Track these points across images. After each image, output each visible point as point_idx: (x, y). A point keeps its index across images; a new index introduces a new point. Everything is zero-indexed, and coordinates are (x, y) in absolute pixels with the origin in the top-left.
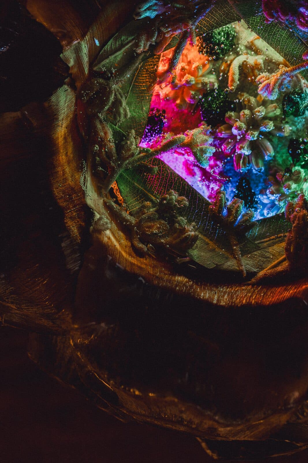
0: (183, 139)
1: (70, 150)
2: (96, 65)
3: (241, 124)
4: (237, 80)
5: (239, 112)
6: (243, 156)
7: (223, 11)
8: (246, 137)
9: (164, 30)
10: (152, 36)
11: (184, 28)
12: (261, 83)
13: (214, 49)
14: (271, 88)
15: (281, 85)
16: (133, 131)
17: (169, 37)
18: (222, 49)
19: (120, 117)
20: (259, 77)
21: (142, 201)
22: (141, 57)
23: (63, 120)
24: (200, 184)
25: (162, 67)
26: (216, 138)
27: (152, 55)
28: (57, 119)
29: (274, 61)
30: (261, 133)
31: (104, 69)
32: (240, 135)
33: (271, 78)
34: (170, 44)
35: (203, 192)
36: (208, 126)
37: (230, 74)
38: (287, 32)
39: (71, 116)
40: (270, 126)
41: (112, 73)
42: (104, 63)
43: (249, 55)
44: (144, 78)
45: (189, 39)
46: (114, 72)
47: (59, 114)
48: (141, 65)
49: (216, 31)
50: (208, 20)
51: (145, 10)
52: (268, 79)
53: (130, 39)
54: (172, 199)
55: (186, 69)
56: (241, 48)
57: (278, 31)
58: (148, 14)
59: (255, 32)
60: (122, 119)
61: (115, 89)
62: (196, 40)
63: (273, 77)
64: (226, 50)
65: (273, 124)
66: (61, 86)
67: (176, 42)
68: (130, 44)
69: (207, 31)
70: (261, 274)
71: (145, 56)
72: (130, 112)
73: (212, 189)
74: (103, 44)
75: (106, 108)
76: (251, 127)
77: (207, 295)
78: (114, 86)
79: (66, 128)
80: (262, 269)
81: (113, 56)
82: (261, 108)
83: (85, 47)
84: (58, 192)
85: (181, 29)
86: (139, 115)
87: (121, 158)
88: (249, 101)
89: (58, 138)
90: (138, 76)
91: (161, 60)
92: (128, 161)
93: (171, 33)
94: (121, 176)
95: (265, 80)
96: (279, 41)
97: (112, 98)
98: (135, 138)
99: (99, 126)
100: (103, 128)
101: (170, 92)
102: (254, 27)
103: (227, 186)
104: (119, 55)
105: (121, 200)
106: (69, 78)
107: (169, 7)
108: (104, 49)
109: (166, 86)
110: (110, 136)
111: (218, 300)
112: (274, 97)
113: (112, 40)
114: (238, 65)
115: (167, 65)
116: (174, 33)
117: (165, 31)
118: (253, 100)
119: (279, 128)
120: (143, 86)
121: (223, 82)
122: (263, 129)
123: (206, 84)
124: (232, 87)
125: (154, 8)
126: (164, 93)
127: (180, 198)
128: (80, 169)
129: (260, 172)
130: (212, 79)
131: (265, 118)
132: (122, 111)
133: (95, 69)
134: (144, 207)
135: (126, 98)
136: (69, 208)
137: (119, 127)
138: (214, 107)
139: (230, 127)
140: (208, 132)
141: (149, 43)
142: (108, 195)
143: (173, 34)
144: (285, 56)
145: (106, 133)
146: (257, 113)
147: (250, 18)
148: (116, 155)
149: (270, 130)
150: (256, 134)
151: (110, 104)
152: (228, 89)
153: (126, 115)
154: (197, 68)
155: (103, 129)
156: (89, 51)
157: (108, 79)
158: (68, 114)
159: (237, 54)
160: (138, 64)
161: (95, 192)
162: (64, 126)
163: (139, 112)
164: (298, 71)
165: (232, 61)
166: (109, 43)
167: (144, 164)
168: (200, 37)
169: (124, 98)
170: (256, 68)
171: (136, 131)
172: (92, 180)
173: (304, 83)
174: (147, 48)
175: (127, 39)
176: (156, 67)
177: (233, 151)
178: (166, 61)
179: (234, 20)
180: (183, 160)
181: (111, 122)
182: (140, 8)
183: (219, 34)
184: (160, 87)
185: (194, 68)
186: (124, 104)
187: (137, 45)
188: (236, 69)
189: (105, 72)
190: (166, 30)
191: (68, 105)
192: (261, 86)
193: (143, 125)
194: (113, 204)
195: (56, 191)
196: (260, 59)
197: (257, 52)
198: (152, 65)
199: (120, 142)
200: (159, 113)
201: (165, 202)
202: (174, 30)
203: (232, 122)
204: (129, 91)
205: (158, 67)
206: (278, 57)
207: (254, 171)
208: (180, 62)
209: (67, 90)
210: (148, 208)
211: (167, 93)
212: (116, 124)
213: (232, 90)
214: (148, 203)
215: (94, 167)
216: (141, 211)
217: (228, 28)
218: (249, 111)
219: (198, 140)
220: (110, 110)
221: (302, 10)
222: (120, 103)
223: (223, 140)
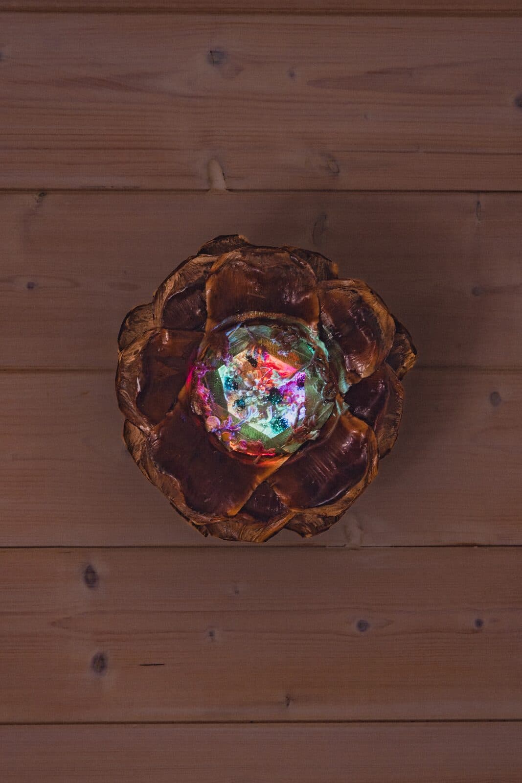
0: (287, 380)
2: (333, 405)
3: (262, 392)
4: (268, 411)
5: (264, 397)
6: (258, 378)
7: (281, 440)
8: (258, 387)
9: (305, 427)
10: (310, 423)
13: (282, 423)
14: (252, 411)
15: (248, 413)
16: (309, 379)
17: (302, 424)
18: (278, 423)
19: (317, 384)
20: (258, 415)
21: (299, 348)
22: (313, 412)
24: (275, 361)
25: (303, 410)
26: (272, 383)
27: (308, 414)
29: (253, 423)
30: (252, 390)
31: (328, 404)
32: (261, 387)
34: (301, 421)
35: (272, 358)
36: (276, 388)
37: (272, 413)
38: (250, 437)
39: (339, 380)
40: (248, 394)
41: (325, 403)
42: (329, 407)
43: (265, 423)
45: (293, 425)
47: (345, 381)
48: (312, 409)
49: (282, 431)
50: (287, 435)
52: (254, 415)
53: (320, 419)
54: (285, 352)
55: (292, 411)
56: (270, 425)
57: (254, 437)
58: (314, 433)
59: (265, 434)
60: (315, 384)
61: (322, 396)
62: (290, 425)
63: (252, 416)
64: (276, 423)
66: (346, 393)
67: (299, 423)
68: (319, 417)
69: (286, 430)
70: (238, 327)
71: (311, 414)
73: (269, 360)
74: (332, 415)
75: (324, 387)
76: (257, 391)
77: (260, 313)
78: (322, 398)
80: (237, 330)
81: (326, 410)
82: (254, 401)
83: (339, 412)
85: (297, 429)
87: (312, 366)
88: (261, 403)
90: (313, 404)
91: (304, 413)
92: (309, 365)
93: (302, 426)
94: (311, 358)
96: (253, 432)
97: (322, 392)
98: (308, 376)
99: (325, 378)
100: (323, 378)
101: (297, 399)
102: (265, 436)
103: (262, 362)
104: (323, 412)
105: (309, 347)
106: (344, 397)
107: (305, 437)
108: (331, 413)
109: (299, 402)
110: (319, 375)
111: (254, 313)
112: (249, 408)
114: (269, 417)
115: (301, 411)
116: (300, 427)
118: (259, 403)
119: (244, 393)
120: (310, 400)
121: (274, 409)
122: (251, 392)
123: (281, 406)
125: (312, 436)
126: (300, 398)
127: (282, 353)
129: (249, 372)
130: (280, 409)
131: (252, 397)
132: (317, 387)
133: (333, 403)
135: (316, 393)
137: (316, 380)
138: (275, 397)
139: (266, 389)
140: (276, 385)
141: (311, 420)
142: (315, 348)
144: (249, 426)
145: (322, 376)
146: (256, 398)
147: (268, 440)
148: (315, 367)
149: (248, 392)
150: (254, 389)
151: (322, 389)
152: (271, 406)
153: (314, 386)
154: (287, 413)
156: (337, 411)
157: (326, 400)
158: (341, 381)
159: (270, 422)
160: (314, 409)
161: (321, 348)
163: (309, 387)
164: (241, 421)
165: (272, 419)
166: (329, 416)
167: (301, 366)
168: (289, 427)
170: (261, 418)
173: (237, 416)
174: (311, 417)
176: (306, 410)
177: (262, 379)
178: (302, 413)
179: (275, 437)
181: (321, 381)
182: (318, 434)
183: (280, 430)
184: (302, 401)
186: (316, 390)
187: (315, 418)
191: (342, 385)
192: (257, 411)
193: (306, 382)
194: (312, 344)
196: (260, 422)
197: (262, 425)
198: (308, 410)
199: (314, 373)
201: (288, 350)
203: (266, 392)
204: (316, 396)
206: (251, 425)
207: (251, 372)
208: (296, 414)
209: (343, 391)
210: (295, 346)
212: (318, 381)
213: (269, 406)
215: (323, 359)
216: (298, 343)
217: (277, 434)
218: (260, 398)
219: (280, 381)
220: (322, 387)
221: (246, 449)
222: (318, 391)
223: (268, 383)
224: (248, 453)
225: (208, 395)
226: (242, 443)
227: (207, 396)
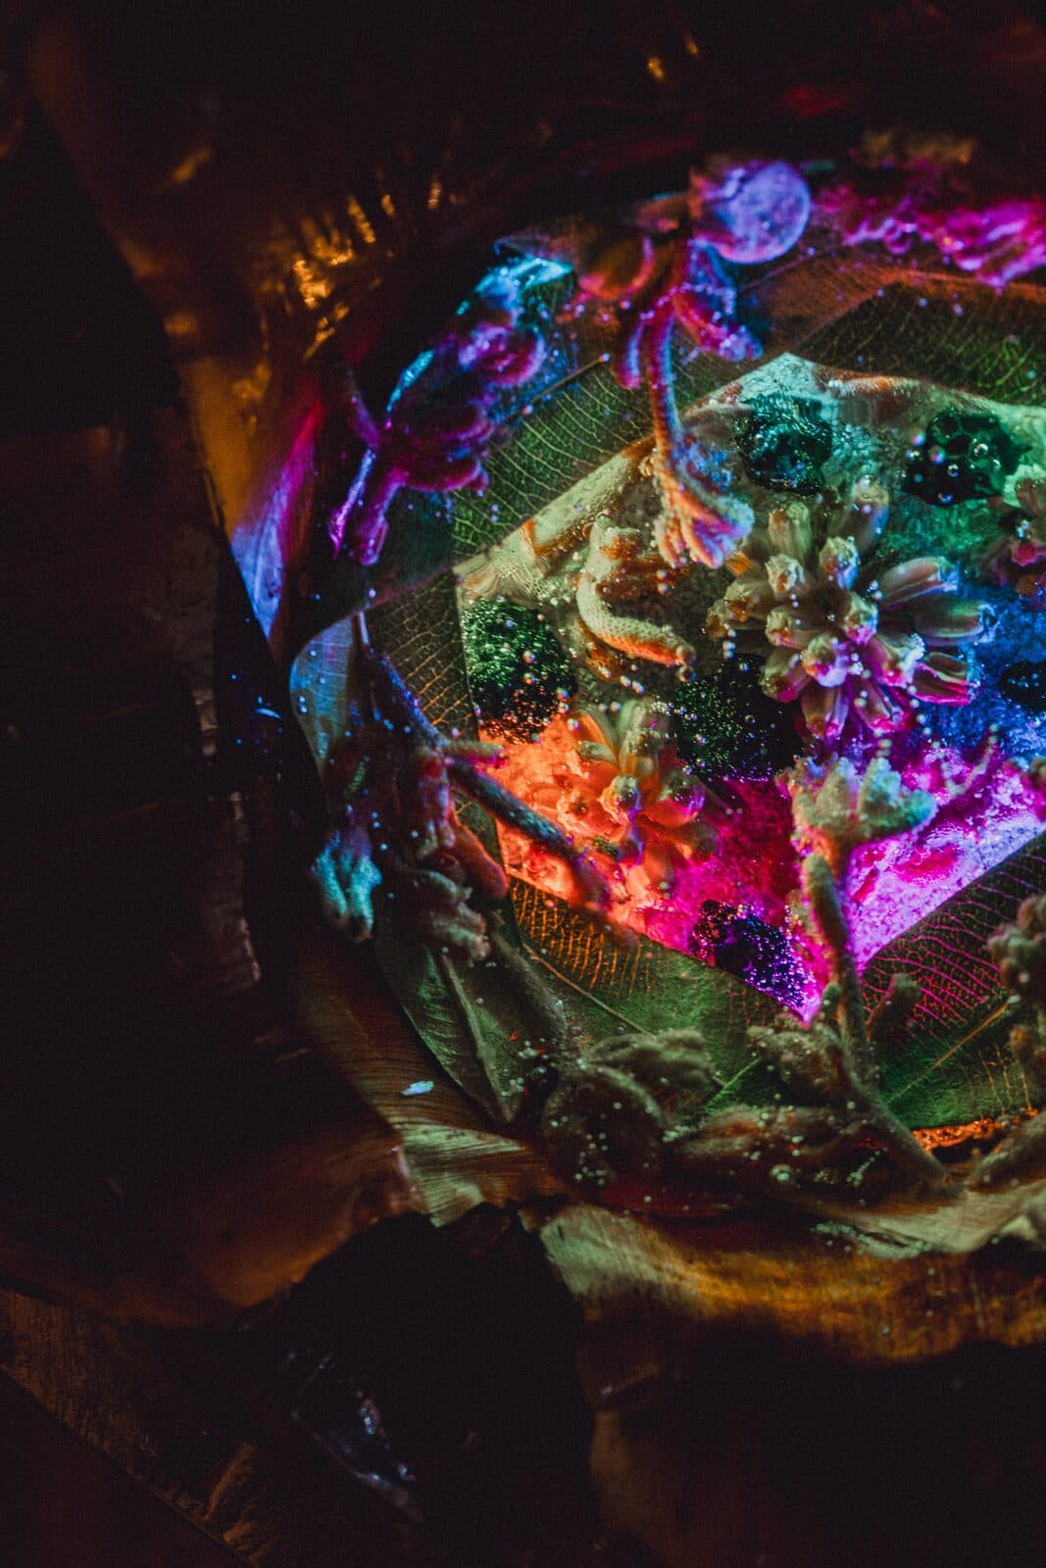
0: (820, 865)
1: (768, 1266)
2: (498, 1110)
3: (814, 651)
4: (658, 630)
5: (771, 647)
6: (926, 668)
7: (412, 627)
8: (862, 643)
9: (431, 845)
10: (441, 892)
11: (437, 775)
12: (687, 551)
13: (532, 689)
14: (710, 519)
15: (707, 482)
16: (754, 1030)
17: (456, 834)
18: (542, 658)
19: (692, 1067)
20: (664, 553)
21: (1006, 1053)
22: (505, 947)
23: (659, 1269)
24: (989, 838)
25: (556, 882)
26: (842, 747)
27: (507, 904)
28: (652, 1287)
29: (620, 489)
30: (860, 587)
31: (517, 1085)
32: (850, 663)
33: (675, 512)
34: (483, 837)
35: (1022, 831)
36: (792, 764)
37: (632, 651)
38: (532, 425)
39: (652, 1235)
40: (843, 550)
41: (537, 1061)
42: (495, 1081)
43: (583, 571)
44: (579, 950)
45: (479, 766)
46: (532, 1053)
47: (637, 1276)
48: (531, 951)
49: (473, 665)
50: (430, 687)
51: (347, 896)
52: (677, 521)
53: (433, 971)
54: (1020, 952)
55: (581, 799)
56: (549, 591)
57: (521, 452)
58: (362, 892)
59: (506, 535)
60: (704, 1059)
61: (592, 1063)
62: (490, 743)
63: (675, 502)
64: (547, 645)
65: (839, 540)
66: (541, 1249)
67: (480, 813)
68: (452, 974)
69: (468, 700)
71: (503, 930)
72: (683, 1025)
73: (1015, 798)
74: (429, 1066)
75: (651, 1107)
76: (831, 617)
78: (583, 1064)
79: (691, 1262)
81: (481, 1043)
82: (773, 568)
83: (425, 1132)
84: (904, 1344)
85: (441, 786)
86: (703, 999)
87: (834, 1096)
88: (739, 604)
89: (718, 1300)
90: (567, 971)
91: (529, 880)
92: (853, 1075)
93: (445, 824)
94: (898, 1108)
95: (680, 535)
96: (556, 458)
97: (623, 1079)
98: (778, 1030)
99: (710, 1146)
100: (719, 1133)
101: (649, 874)
102: (491, 532)
103: (1019, 745)
104: (479, 1018)
105: (984, 1129)
106: (520, 1213)
107: (356, 812)
108: (447, 1069)
109: (623, 880)
110: (756, 1116)
112: (743, 515)
113: (423, 1035)
114: (608, 616)
115: (551, 862)
116: (445, 814)
117: (435, 845)
118: (737, 590)
119: (856, 524)
120: (604, 960)
121: (656, 679)
122: (846, 578)
123: (647, 739)
124: (679, 655)
125: (347, 864)
126: (645, 893)
127: (1023, 920)
128: (840, 1250)
129: (993, 621)
130: (635, 716)
131: (810, 562)
132: (674, 1055)
133: (509, 1115)
134: (1025, 1054)
135: (633, 1030)
136: (972, 1318)
137: (729, 1075)
138: (735, 729)
139: (815, 690)
140: (817, 770)
141: (463, 909)
142: (955, 1170)
143: (451, 820)
144: (611, 447)
145: (739, 1129)
146: (788, 586)
147: (455, 541)
148: (822, 1111)
149: (856, 554)
150: (857, 604)
151: (640, 1091)
152: (682, 670)
153: (692, 1045)
154: (585, 758)
155: (723, 1136)
156: (442, 1120)
157: (553, 1075)
158: (643, 1246)
159: (570, 609)
160: (526, 962)
161: (934, 1211)
162: (679, 1267)
163: (692, 997)
164: (675, 414)
165: (589, 634)
166: (432, 1045)
167: (874, 1019)
168: (483, 728)
169: (634, 1037)
170: (632, 558)
171: (755, 1021)
172: (891, 1212)
173: (721, 401)
174: (477, 918)
175: (433, 980)
176: (550, 904)
177: (900, 697)
178: (537, 862)
179: (451, 598)
180: (892, 877)
181: (705, 1102)
182: (337, 914)
183: (485, 657)
184: (622, 902)
185: (584, 768)
186: (650, 1041)
187: (461, 952)
188: (620, 626)
189: (527, 1084)
190: (431, 840)
191: (613, 1238)
192: (696, 554)
193: (739, 991)
194: (990, 1159)
195: (905, 1352)
196: (605, 536)
197: (576, 539)
198: (541, 915)
199: (782, 1087)
200: (712, 925)
201: (1024, 978)
202: (437, 814)
203: (798, 682)
204: (611, 1015)
205: (550, 896)
206: (611, 472)
207: (985, 640)
208: (550, 815)
209: (560, 1229)
210: (1033, 1038)
211: (647, 881)
212: (714, 1083)
213: (687, 656)
214: (1016, 1036)
215: (849, 1197)
216: (1039, 1069)
217: (472, 622)
218: (773, 613)
219: (835, 814)
220: (662, 1096)
221: (468, 356)
222: (645, 1054)
223: (856, 725)
224: (423, 361)
225: (970, 264)
226: (520, 347)
227: (967, 253)
